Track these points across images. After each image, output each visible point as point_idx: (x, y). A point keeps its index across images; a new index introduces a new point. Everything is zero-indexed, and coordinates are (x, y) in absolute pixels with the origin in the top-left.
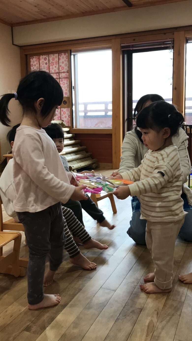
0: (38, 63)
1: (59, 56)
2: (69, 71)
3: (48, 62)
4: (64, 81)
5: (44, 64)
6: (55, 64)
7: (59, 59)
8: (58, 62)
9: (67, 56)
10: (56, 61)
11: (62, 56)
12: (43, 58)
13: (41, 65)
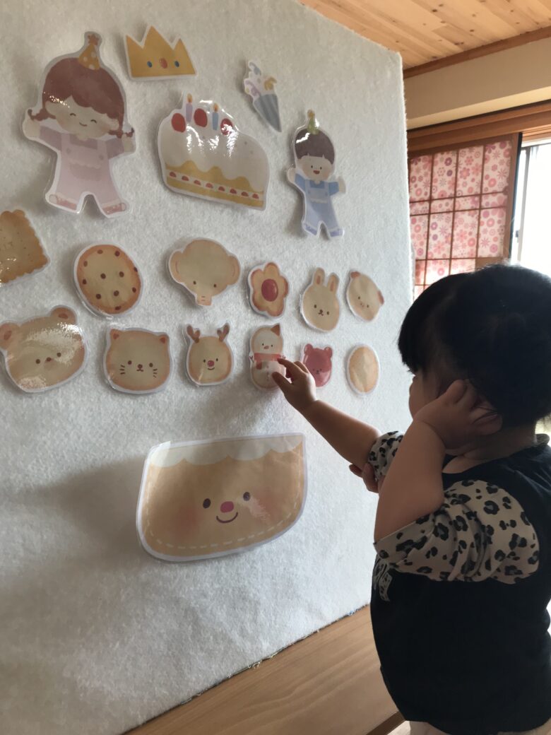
0: (430, 173)
1: (485, 151)
2: (510, 190)
3: (454, 170)
4: (491, 216)
5: (443, 175)
6: (473, 173)
7: (484, 160)
8: (481, 168)
9: (508, 150)
10: (477, 165)
11: (493, 151)
12: (441, 160)
13: (436, 176)
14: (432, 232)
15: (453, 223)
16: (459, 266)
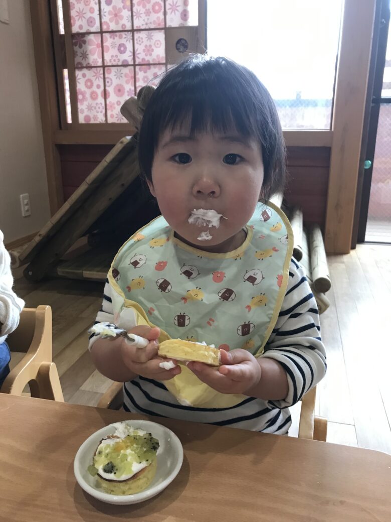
16: (145, 40)
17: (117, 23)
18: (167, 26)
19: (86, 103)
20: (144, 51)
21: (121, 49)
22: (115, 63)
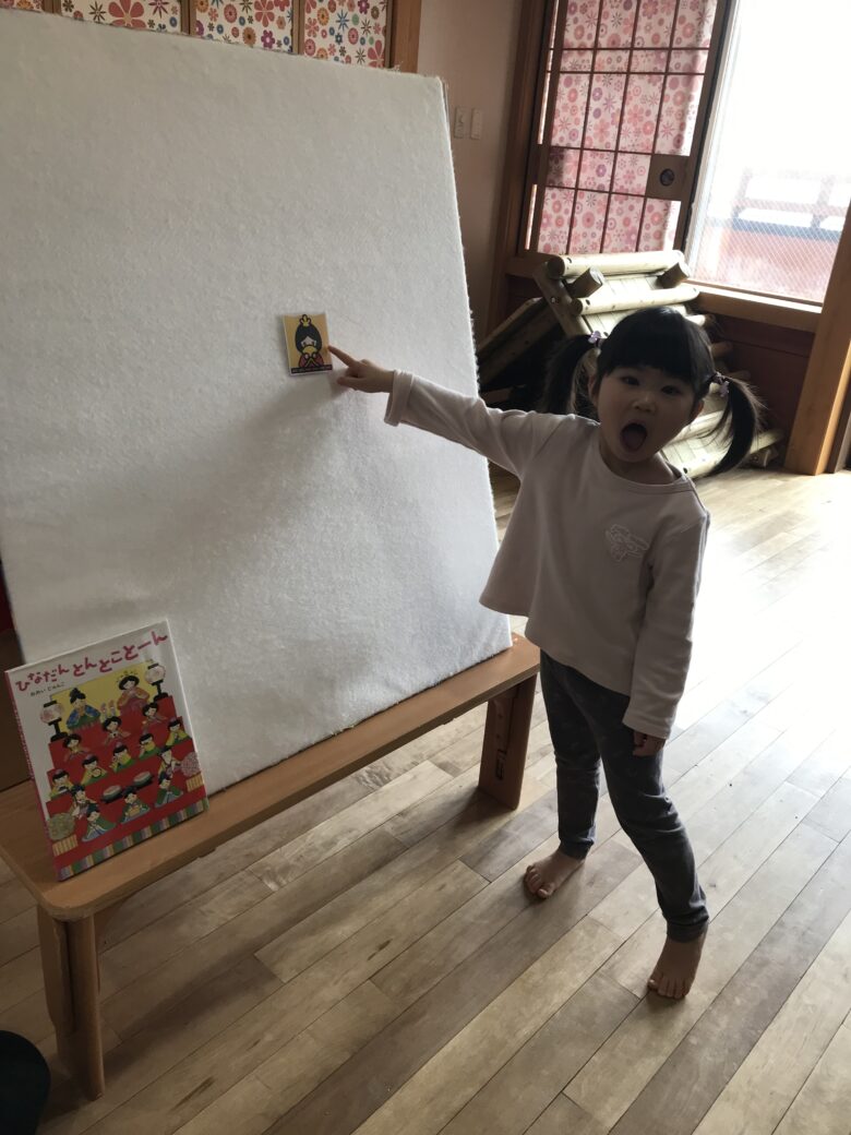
4: (680, 88)
5: (617, 6)
6: (663, 10)
8: (675, 3)
13: (607, 7)
14: (594, 105)
15: (625, 93)
16: (628, 164)
17: (601, 140)
18: (656, 152)
19: (549, 229)
20: (624, 177)
21: (600, 171)
22: (590, 188)
